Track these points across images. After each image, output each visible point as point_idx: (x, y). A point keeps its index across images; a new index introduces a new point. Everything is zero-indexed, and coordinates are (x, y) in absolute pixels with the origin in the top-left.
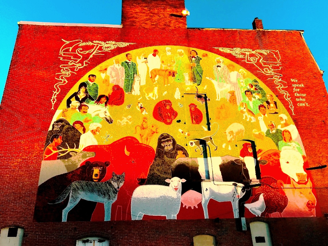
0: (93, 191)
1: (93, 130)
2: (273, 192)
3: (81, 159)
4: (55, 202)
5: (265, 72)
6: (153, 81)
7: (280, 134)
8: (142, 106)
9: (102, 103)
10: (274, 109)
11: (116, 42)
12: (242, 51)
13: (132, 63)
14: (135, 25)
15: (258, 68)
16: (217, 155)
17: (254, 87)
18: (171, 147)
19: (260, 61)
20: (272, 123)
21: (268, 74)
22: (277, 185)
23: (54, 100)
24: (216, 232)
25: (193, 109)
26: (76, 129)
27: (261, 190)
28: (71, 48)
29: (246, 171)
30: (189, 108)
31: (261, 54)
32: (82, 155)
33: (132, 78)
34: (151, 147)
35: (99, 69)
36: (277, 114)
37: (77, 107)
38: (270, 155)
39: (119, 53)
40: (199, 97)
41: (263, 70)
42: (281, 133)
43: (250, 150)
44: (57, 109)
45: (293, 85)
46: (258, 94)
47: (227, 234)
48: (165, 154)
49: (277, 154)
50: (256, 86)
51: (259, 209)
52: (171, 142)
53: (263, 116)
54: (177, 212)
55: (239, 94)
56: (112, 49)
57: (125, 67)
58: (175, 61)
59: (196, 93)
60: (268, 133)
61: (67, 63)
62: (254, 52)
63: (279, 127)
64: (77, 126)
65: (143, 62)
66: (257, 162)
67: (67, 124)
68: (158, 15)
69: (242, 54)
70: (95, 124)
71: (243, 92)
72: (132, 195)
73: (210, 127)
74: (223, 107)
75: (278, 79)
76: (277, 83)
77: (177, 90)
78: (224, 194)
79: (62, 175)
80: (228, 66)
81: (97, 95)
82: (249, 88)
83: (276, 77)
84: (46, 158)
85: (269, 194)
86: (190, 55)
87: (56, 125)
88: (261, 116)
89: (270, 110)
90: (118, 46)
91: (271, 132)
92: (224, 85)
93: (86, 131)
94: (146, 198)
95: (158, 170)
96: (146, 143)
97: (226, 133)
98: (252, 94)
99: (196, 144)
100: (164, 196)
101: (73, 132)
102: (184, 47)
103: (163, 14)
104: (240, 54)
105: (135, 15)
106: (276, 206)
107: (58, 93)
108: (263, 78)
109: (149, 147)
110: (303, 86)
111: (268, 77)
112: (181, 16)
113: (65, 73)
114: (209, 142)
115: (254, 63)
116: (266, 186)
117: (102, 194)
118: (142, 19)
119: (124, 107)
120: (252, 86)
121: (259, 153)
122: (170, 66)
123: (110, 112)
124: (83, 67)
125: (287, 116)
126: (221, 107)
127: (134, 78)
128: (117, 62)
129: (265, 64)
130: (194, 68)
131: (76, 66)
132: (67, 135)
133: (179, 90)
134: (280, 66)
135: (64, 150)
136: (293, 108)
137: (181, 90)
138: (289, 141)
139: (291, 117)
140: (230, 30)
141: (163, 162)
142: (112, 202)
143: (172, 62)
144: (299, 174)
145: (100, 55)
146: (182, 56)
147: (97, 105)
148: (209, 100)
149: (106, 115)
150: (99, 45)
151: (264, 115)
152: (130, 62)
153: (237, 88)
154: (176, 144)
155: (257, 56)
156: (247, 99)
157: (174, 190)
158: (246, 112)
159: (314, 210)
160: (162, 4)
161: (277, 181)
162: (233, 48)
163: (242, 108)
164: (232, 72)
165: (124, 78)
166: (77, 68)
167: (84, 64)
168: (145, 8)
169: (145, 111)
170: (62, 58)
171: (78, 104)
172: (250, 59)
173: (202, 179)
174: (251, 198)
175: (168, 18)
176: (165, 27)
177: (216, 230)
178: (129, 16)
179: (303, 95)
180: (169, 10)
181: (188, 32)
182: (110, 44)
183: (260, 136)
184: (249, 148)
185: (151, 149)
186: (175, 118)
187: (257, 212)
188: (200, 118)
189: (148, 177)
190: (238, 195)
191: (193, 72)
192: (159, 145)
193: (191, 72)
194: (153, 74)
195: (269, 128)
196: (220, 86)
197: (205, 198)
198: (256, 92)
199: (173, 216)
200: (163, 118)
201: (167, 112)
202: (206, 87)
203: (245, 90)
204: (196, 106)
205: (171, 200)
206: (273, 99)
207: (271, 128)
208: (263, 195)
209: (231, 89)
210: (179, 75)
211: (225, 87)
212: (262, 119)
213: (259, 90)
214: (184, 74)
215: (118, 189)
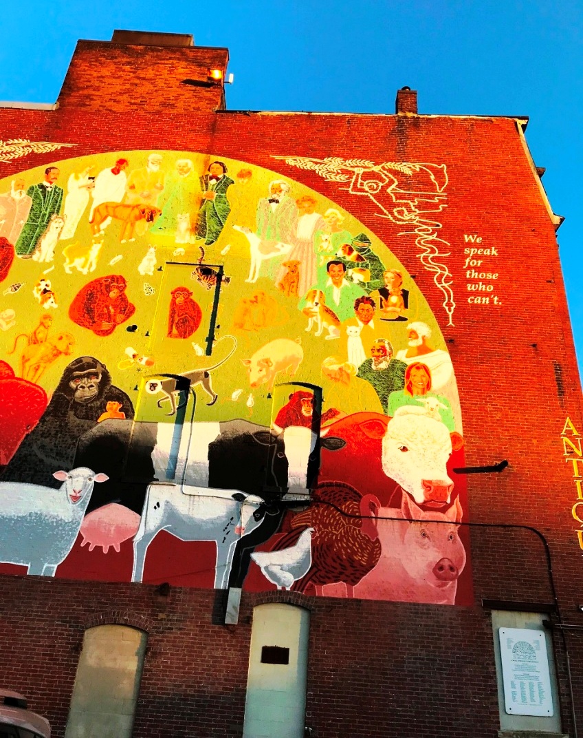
2: (343, 525)
5: (395, 218)
6: (94, 230)
7: (400, 373)
8: (48, 289)
10: (399, 310)
11: (31, 141)
12: (345, 165)
13: (56, 187)
14: (90, 105)
15: (380, 205)
16: (209, 419)
17: (355, 253)
18: (95, 390)
19: (389, 190)
20: (381, 344)
21: (405, 221)
22: (359, 508)
24: (151, 622)
25: (180, 300)
27: (309, 518)
29: (283, 464)
30: (170, 297)
31: (396, 173)
33: (43, 221)
34: (41, 389)
36: (404, 322)
38: (357, 427)
39: (32, 166)
40: (206, 271)
41: (392, 213)
42: (404, 372)
43: (307, 411)
45: (467, 251)
46: (362, 270)
47: (180, 629)
48: (72, 408)
49: (378, 425)
50: (362, 250)
51: (292, 570)
52: (97, 378)
53: (361, 324)
54: (61, 558)
55: (309, 270)
56: (17, 157)
57: (36, 197)
58: (165, 185)
59: (198, 263)
60: (365, 370)
62: (377, 169)
63: (401, 356)
65: (83, 187)
66: (319, 443)
68: (153, 81)
69: (342, 174)
71: (323, 263)
73: (213, 346)
74: (259, 299)
75: (427, 234)
76: (423, 246)
78: (203, 521)
80: (297, 202)
82: (340, 254)
83: (423, 230)
85: (331, 532)
86: (207, 173)
88: (357, 325)
89: (386, 312)
90: (33, 151)
91: (373, 367)
92: (276, 246)
95: (43, 447)
96: (32, 379)
97: (250, 362)
98: (345, 270)
99: (163, 389)
100: (39, 513)
102: (196, 155)
103: (166, 80)
104: (339, 171)
105: (97, 84)
106: (341, 565)
108: (387, 232)
109: (37, 388)
110: (494, 252)
111: (403, 228)
112: (209, 84)
114: (200, 382)
115: (369, 195)
116: (327, 508)
118: (111, 91)
119: (5, 287)
120: (351, 250)
121: (327, 419)
122: (148, 197)
125: (431, 327)
126: (254, 299)
127: (49, 221)
128: (20, 186)
129: (399, 196)
130: (209, 202)
133: (154, 254)
134: (441, 201)
136: (452, 308)
137: (160, 253)
138: (420, 391)
139: (440, 332)
140: (326, 116)
141: (63, 428)
143: (157, 188)
144: (430, 482)
146: (186, 175)
148: (228, 280)
151: (366, 322)
152: (52, 186)
153: (310, 254)
154: (110, 384)
155: (385, 177)
156: (330, 282)
157: (70, 500)
158: (318, 314)
159: (453, 587)
160: (170, 58)
161: (361, 497)
162: (322, 158)
163: (310, 304)
164: (307, 215)
165: (23, 223)
168: (124, 67)
169: (52, 299)
172: (362, 185)
173: (155, 476)
174: (277, 536)
175: (175, 89)
176: (162, 108)
177: (154, 615)
178: (81, 85)
179: (489, 276)
180: (183, 70)
181: (216, 121)
182: (14, 146)
183: (341, 376)
184: (306, 405)
185: (40, 393)
186: (124, 320)
187: (285, 577)
188: (192, 324)
189: (12, 463)
190: (241, 527)
191: (205, 212)
192: (64, 386)
193: (197, 212)
194: (100, 214)
195: (373, 356)
196: (265, 249)
197: (148, 528)
198: (358, 266)
199: (47, 568)
200: (93, 318)
201: (107, 304)
202: (227, 248)
203: (331, 259)
204: (191, 294)
205: (55, 524)
206: (401, 283)
207: (378, 357)
208: (312, 532)
209: (291, 256)
210: (165, 218)
211: (278, 250)
212: (359, 333)
213: (368, 262)
214: (179, 215)
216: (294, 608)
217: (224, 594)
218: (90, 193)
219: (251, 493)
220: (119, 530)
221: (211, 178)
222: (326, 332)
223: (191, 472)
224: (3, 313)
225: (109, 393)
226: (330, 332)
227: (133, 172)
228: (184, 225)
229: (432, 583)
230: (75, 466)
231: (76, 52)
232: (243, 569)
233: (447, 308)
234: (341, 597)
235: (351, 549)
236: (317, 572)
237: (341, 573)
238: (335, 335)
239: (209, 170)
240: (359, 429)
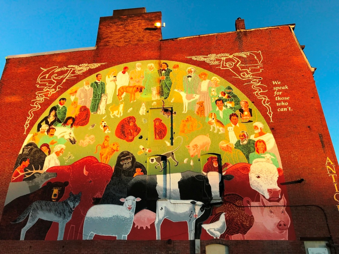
0: (50, 211)
1: (57, 152)
2: (237, 211)
3: (43, 180)
4: (16, 221)
5: (242, 77)
6: (119, 98)
7: (253, 145)
8: (106, 125)
9: (68, 125)
10: (248, 117)
11: (89, 64)
12: (217, 57)
13: (101, 82)
14: (109, 45)
15: (235, 73)
16: (176, 172)
17: (227, 95)
18: (130, 164)
19: (238, 65)
20: (243, 133)
21: (246, 78)
22: (243, 203)
23: (27, 125)
26: (42, 151)
27: (223, 209)
28: (47, 75)
29: (209, 187)
30: (153, 123)
31: (240, 57)
32: (45, 176)
33: (99, 97)
35: (70, 93)
36: (251, 123)
37: (46, 131)
38: (237, 170)
39: (90, 74)
40: (166, 110)
41: (240, 76)
42: (254, 144)
43: (215, 165)
44: (28, 134)
45: (274, 88)
46: (230, 102)
48: (123, 173)
49: (246, 168)
50: (229, 93)
51: (218, 230)
52: (131, 159)
53: (233, 125)
54: (128, 232)
55: (208, 105)
56: (84, 71)
57: (94, 87)
58: (144, 76)
59: (162, 107)
60: (238, 145)
61: (42, 89)
62: (231, 57)
63: (252, 137)
64: (44, 148)
65: (112, 81)
66: (223, 178)
67: (35, 147)
68: (132, 31)
69: (217, 61)
70: (59, 145)
71: (214, 101)
72: (85, 215)
73: (173, 141)
74: (189, 119)
75: (257, 83)
76: (255, 88)
77: (142, 106)
78: (180, 214)
79: (25, 195)
80: (199, 75)
81: (65, 117)
82: (220, 96)
83: (255, 81)
84: (14, 180)
85: (232, 214)
86: (161, 68)
87: (26, 149)
88: (232, 126)
89: (243, 119)
90: (90, 68)
91: (241, 144)
92: (193, 96)
93: (51, 153)
94: (99, 217)
95: (114, 189)
96: (105, 162)
98: (223, 103)
99: (156, 161)
100: (117, 215)
101: (40, 154)
102: (155, 61)
103: (138, 29)
104: (215, 60)
105: (110, 35)
106: (238, 227)
107: (31, 119)
108: (239, 84)
109: (108, 166)
110: (286, 88)
111: (246, 81)
112: (156, 29)
113: (40, 99)
114: (171, 157)
115: (229, 69)
116: (230, 204)
117: (58, 213)
118: (116, 38)
119: (88, 127)
120: (225, 94)
122: (139, 82)
123: (75, 133)
124: (55, 92)
125: (263, 123)
126: (187, 120)
127: (101, 97)
128: (87, 84)
129: (242, 68)
130: (163, 81)
131: (49, 91)
132: (34, 157)
133: (145, 106)
134: (261, 68)
135: (30, 171)
136: (271, 114)
137: (147, 105)
138: (262, 152)
139: (268, 125)
140: (207, 36)
141: (121, 181)
142: (66, 221)
143: (141, 77)
144: (271, 190)
145: (72, 79)
146: (152, 70)
147: (64, 127)
148: (175, 113)
149: (71, 136)
150: (73, 69)
151: (235, 124)
152: (100, 82)
153: (207, 98)
154: (135, 161)
155: (235, 60)
156: (218, 109)
157: (128, 210)
158: (215, 123)
159: (286, 233)
160: (138, 19)
161: (243, 198)
162: (207, 55)
163: (210, 119)
164: (204, 81)
165: (91, 99)
166: (51, 93)
167: (57, 88)
168: (120, 26)
169: (108, 129)
170: (39, 85)
171: (47, 128)
172: (226, 64)
173: (159, 197)
174: (211, 217)
175: (142, 33)
176: (138, 42)
177: (167, 252)
178: (104, 37)
179: (286, 98)
180: (144, 24)
181: (161, 45)
182: (82, 67)
183: (228, 149)
184: (215, 162)
185: (109, 168)
186: (137, 135)
187: (216, 233)
188: (164, 133)
189: (103, 197)
190: (196, 215)
191: (162, 85)
192: (118, 164)
193: (159, 86)
194: (121, 91)
195: (240, 139)
196: (188, 98)
197: (159, 218)
198: (229, 101)
199: (124, 237)
200: (125, 135)
201: (130, 129)
202: (173, 100)
203: (216, 99)
204: (161, 120)
205: (123, 219)
206: (248, 106)
207: (242, 139)
208: (225, 214)
209: (200, 100)
210: (147, 90)
211: (194, 97)
212: (233, 130)
213: (233, 98)
214: (152, 88)
215: (74, 209)
216: (222, 245)
217: (193, 242)
218: (115, 83)
219: (198, 201)
220: (148, 219)
221: (162, 70)
222: (219, 130)
223: (173, 194)
224: (90, 137)
225: (136, 165)
226: (221, 130)
227: (131, 72)
228: (155, 92)
229: (277, 232)
230: (128, 196)
231: (100, 23)
232: (199, 231)
233: (269, 114)
234: (240, 240)
235: (242, 220)
236: (229, 230)
237: (239, 230)
238: (223, 132)
239: (161, 67)
240: (238, 170)
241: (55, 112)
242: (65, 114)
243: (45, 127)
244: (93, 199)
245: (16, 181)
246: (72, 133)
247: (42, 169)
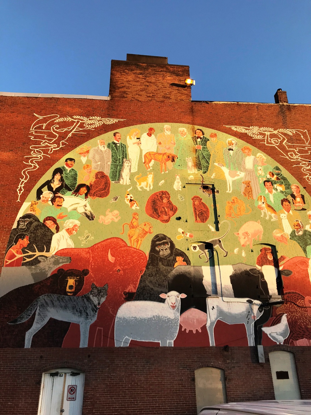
0: (66, 308)
1: (68, 229)
2: (300, 312)
3: (51, 266)
4: (16, 321)
5: (289, 158)
6: (146, 167)
7: (309, 236)
8: (132, 199)
9: (81, 195)
10: (301, 205)
11: (102, 118)
12: (260, 130)
13: (121, 144)
14: (127, 97)
15: (281, 151)
16: (227, 264)
17: (275, 176)
18: (169, 251)
19: (284, 143)
20: (298, 222)
21: (295, 159)
22: (304, 303)
23: (20, 190)
24: (224, 365)
25: (197, 203)
26: (47, 227)
27: (283, 309)
28: (45, 125)
29: (265, 284)
31: (285, 134)
32: (53, 261)
33: (120, 162)
34: (143, 252)
35: (79, 152)
36: (305, 211)
37: (50, 199)
39: (106, 131)
40: (205, 187)
41: (288, 155)
43: (270, 257)
44: (24, 201)
46: (280, 185)
47: (238, 367)
48: (160, 261)
49: (305, 263)
50: (278, 174)
51: (281, 334)
52: (168, 245)
53: (286, 213)
54: (174, 337)
55: (256, 185)
56: (96, 126)
57: (113, 149)
58: (176, 142)
59: (202, 183)
60: (293, 235)
61: (39, 143)
62: (276, 132)
63: (308, 228)
64: (49, 223)
65: (135, 143)
66: (279, 274)
67: (36, 221)
68: (156, 84)
69: (260, 135)
70: (71, 220)
71: (261, 182)
72: (116, 314)
73: (219, 226)
74: (235, 201)
75: (306, 166)
76: (306, 172)
77: (176, 179)
78: (236, 314)
79: (26, 286)
80: (242, 149)
81: (76, 184)
82: (269, 176)
83: (304, 164)
84: (8, 263)
85: (295, 315)
86: (195, 135)
87: (22, 222)
88: (285, 214)
90: (104, 123)
91: (296, 234)
92: (237, 173)
93: (60, 230)
94: (134, 318)
95: (151, 282)
96: (137, 247)
97: (238, 234)
98: (272, 185)
99: (200, 249)
100: (158, 315)
101: (43, 230)
102: (187, 125)
103: (162, 83)
104: (258, 134)
105: (127, 85)
106: (302, 330)
107: (26, 181)
108: (287, 165)
109: (140, 251)
111: (295, 163)
112: (185, 86)
113: (37, 155)
114: (218, 245)
115: (275, 146)
116: (291, 304)
117: (77, 311)
118: (135, 89)
119: (109, 199)
121: (281, 261)
122: (169, 148)
123: (92, 206)
124: (59, 148)
126: (233, 201)
127: (123, 163)
128: (103, 143)
129: (290, 147)
130: (200, 151)
131: (50, 147)
132: (35, 234)
133: (179, 179)
134: (309, 149)
135: (31, 253)
137: (183, 179)
140: (246, 104)
141: (158, 271)
142: (90, 322)
143: (172, 143)
145: (82, 134)
146: (185, 137)
147: (75, 197)
148: (218, 192)
149: (86, 209)
150: (81, 121)
151: (288, 211)
152: (119, 143)
153: (254, 177)
154: (175, 248)
155: (280, 137)
156: (267, 191)
157: (171, 308)
158: (265, 208)
160: (161, 71)
161: (304, 298)
162: (249, 126)
163: (260, 203)
164: (248, 157)
165: (110, 163)
166: (52, 149)
167: (61, 144)
168: (139, 76)
169: (135, 205)
170: (33, 137)
171: (51, 195)
172: (270, 140)
173: (207, 293)
174: (271, 319)
175: (168, 88)
176: (164, 99)
177: (225, 361)
178: (119, 86)
180: (170, 79)
181: (192, 107)
182: (94, 120)
183: (283, 239)
184: (269, 254)
185: (142, 254)
186: (173, 214)
187: (279, 338)
188: (206, 215)
189: (138, 291)
190: (254, 316)
191: (199, 156)
192: (153, 250)
193: (195, 156)
194: (148, 158)
195: (295, 229)
196: (232, 175)
197: (211, 320)
198: (278, 183)
199: (169, 342)
200: (158, 214)
201: (163, 206)
202: (214, 175)
203: (265, 179)
204: (201, 199)
205: (167, 321)
206: (300, 191)
207: (297, 229)
208: (286, 316)
209: (245, 178)
210: (180, 160)
211: (239, 175)
212: (286, 217)
214: (187, 158)
215: (99, 306)
216: (286, 352)
217: (255, 349)
218: (140, 147)
219: (255, 299)
220: (198, 321)
221: (198, 138)
222: (271, 217)
223: (225, 290)
224: (113, 212)
225: (176, 253)
226: (273, 217)
227: (158, 135)
228: (190, 164)
230: (169, 291)
231: (112, 67)
232: (259, 335)
234: (306, 346)
235: (305, 322)
236: (293, 335)
237: (304, 334)
238: (275, 219)
239: (195, 134)
240: (296, 265)
241: (61, 175)
242: (75, 179)
243: (47, 194)
244: (124, 293)
245: (11, 265)
246: (88, 205)
247: (48, 251)
